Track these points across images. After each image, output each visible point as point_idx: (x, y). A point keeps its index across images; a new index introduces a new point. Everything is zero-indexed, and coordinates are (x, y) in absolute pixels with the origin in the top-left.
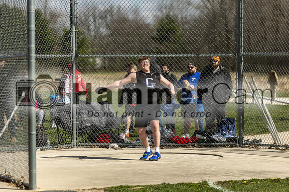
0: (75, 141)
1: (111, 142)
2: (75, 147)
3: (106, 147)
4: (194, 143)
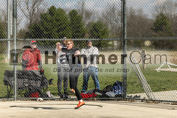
0: (16, 96)
1: (39, 97)
2: (16, 100)
3: (36, 100)
4: (94, 97)
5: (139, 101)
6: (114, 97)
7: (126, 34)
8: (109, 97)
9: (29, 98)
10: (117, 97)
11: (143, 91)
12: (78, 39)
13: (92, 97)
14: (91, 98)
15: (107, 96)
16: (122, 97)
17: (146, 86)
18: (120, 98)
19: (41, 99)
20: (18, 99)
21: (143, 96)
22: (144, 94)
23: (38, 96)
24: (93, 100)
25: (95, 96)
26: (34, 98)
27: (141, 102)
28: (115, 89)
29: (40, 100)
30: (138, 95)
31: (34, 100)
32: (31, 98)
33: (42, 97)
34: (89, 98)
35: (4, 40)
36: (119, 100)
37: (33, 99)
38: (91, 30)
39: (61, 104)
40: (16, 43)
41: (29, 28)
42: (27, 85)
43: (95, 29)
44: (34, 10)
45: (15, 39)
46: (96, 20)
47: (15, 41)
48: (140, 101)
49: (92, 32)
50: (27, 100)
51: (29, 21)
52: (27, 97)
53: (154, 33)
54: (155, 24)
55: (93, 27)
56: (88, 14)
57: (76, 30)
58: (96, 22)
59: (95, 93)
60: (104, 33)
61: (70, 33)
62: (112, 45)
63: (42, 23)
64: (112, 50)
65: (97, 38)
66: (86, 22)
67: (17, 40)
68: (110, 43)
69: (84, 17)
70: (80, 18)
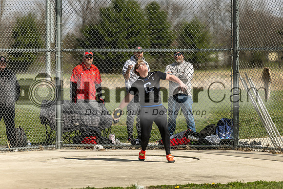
1: (97, 144)
2: (60, 147)
3: (92, 148)
4: (185, 144)
5: (258, 150)
6: (217, 144)
7: (238, 42)
8: (210, 144)
9: (81, 145)
10: (223, 144)
11: (265, 134)
12: (160, 50)
13: (182, 144)
14: (182, 146)
15: (208, 143)
16: (231, 144)
17: (271, 126)
18: (229, 145)
19: (101, 147)
20: (62, 147)
21: (265, 142)
22: (268, 138)
23: (96, 142)
24: (185, 148)
25: (188, 142)
26: (89, 145)
27: (263, 151)
28: (220, 131)
29: (98, 148)
30: (257, 140)
31: (89, 149)
32: (85, 145)
33: (101, 144)
34: (178, 145)
35: (40, 50)
36: (226, 149)
37: (87, 147)
38: (181, 35)
39: (132, 155)
40: (60, 55)
41: (82, 31)
42: (78, 124)
43: (187, 33)
44: (89, 2)
45: (59, 50)
46: (189, 19)
47: (59, 53)
48: (261, 150)
49: (183, 38)
50: (77, 149)
51: (81, 20)
52: (77, 143)
55: (185, 30)
56: (177, 9)
57: (157, 35)
58: (189, 22)
59: (187, 137)
60: (203, 40)
61: (148, 39)
62: (216, 60)
63: (102, 24)
64: (216, 67)
65: (192, 48)
66: (174, 22)
67: (62, 51)
68: (213, 56)
69: (170, 13)
70: (164, 15)
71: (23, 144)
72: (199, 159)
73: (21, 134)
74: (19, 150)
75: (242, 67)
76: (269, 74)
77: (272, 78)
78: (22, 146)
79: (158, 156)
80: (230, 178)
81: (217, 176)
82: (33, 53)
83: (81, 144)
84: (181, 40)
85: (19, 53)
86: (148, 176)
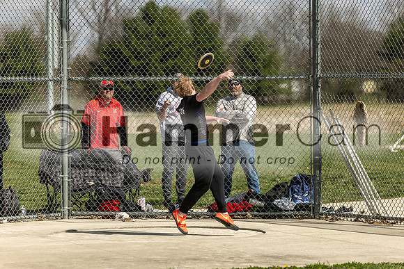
0: (66, 208)
1: (120, 211)
2: (67, 216)
3: (113, 217)
4: (246, 211)
5: (349, 219)
6: (291, 211)
7: (319, 66)
8: (281, 210)
9: (97, 213)
10: (298, 210)
11: (359, 196)
12: (209, 78)
13: (241, 211)
14: (240, 213)
15: (277, 209)
16: (310, 211)
17: (367, 185)
18: (307, 212)
19: (126, 215)
20: (71, 215)
21: (358, 207)
22: (362, 202)
23: (118, 208)
24: (244, 217)
25: (249, 209)
26: (108, 213)
27: (355, 221)
28: (295, 192)
29: (121, 217)
30: (347, 205)
31: (108, 218)
32: (103, 213)
33: (126, 211)
34: (235, 212)
35: (38, 78)
36: (303, 217)
37: (106, 216)
38: (239, 57)
39: (170, 227)
40: (66, 86)
41: (97, 51)
42: (93, 183)
43: (248, 53)
44: (107, 11)
45: (65, 79)
46: (250, 34)
47: (66, 83)
48: (353, 219)
49: (242, 60)
50: (92, 218)
51: (96, 35)
52: (92, 211)
53: (384, 64)
54: (386, 41)
55: (245, 50)
56: (233, 20)
58: (250, 39)
59: (248, 201)
60: (269, 63)
61: (192, 63)
62: (289, 92)
63: (127, 41)
64: (288, 102)
65: (254, 75)
66: (228, 38)
67: (69, 80)
68: (284, 86)
69: (224, 26)
70: (214, 28)
71: (15, 212)
72: (264, 232)
73: (12, 198)
74: (10, 221)
75: (325, 102)
76: (363, 111)
77: (367, 116)
78: (13, 215)
79: (207, 227)
80: (309, 258)
81: (291, 256)
82: (29, 83)
83: (97, 211)
84: (239, 63)
85: (8, 84)
86: (193, 257)
